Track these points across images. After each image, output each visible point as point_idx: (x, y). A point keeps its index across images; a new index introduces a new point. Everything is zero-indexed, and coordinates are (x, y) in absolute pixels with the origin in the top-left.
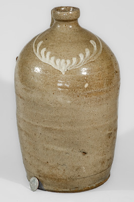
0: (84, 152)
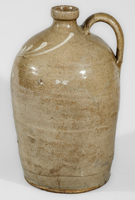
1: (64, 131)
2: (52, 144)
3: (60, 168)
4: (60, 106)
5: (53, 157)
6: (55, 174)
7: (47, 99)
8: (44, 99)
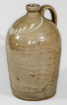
0: (17, 79)
1: (50, 67)
2: (44, 75)
3: (47, 86)
4: (49, 54)
5: (44, 81)
6: (45, 90)
7: (43, 52)
8: (41, 52)
